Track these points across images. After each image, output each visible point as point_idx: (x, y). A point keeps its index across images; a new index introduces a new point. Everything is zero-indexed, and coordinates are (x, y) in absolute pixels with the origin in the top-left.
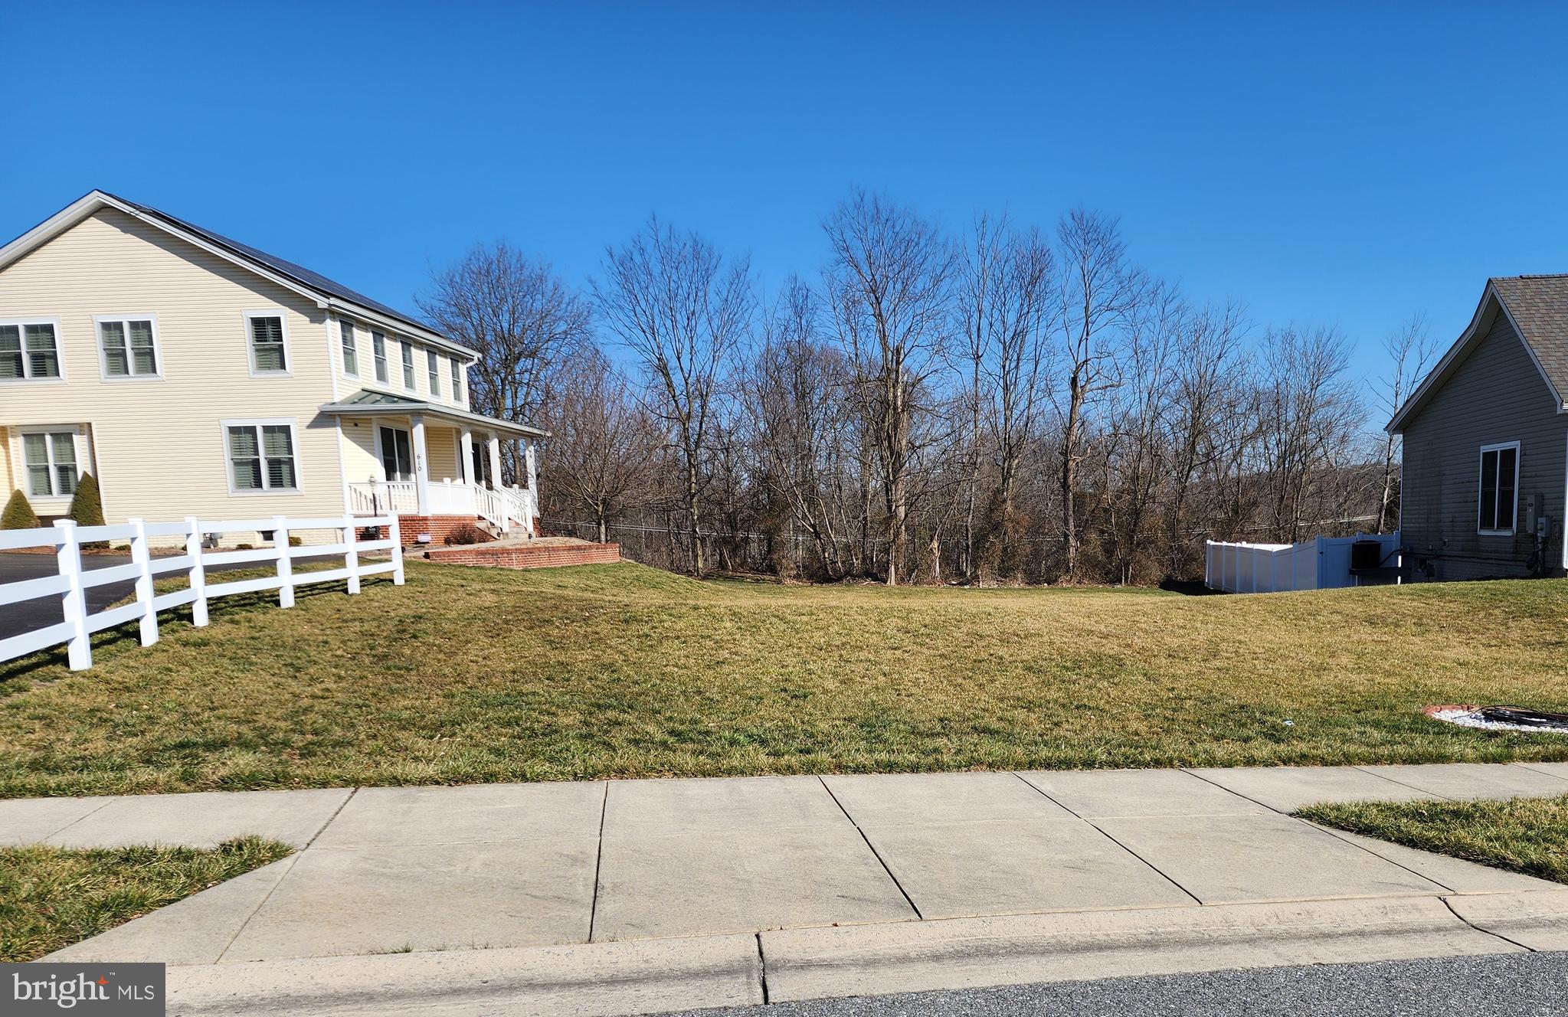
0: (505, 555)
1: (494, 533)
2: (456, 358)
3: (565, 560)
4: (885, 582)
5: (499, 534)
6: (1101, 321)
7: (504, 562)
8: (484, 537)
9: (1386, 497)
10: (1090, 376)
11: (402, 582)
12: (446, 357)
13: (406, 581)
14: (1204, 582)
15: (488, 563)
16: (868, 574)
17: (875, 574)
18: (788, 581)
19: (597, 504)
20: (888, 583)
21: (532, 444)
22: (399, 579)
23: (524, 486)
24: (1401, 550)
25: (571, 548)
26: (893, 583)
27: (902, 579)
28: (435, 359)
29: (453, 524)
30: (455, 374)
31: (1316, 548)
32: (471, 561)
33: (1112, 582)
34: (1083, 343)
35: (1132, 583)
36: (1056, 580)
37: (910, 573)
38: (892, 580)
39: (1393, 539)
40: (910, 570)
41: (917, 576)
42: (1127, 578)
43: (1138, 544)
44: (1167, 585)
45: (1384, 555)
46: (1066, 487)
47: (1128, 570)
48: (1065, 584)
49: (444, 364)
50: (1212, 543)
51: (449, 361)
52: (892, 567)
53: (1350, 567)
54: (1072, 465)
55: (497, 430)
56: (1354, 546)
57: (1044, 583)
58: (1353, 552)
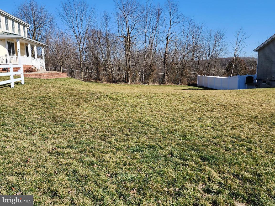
0: (42, 75)
1: (36, 69)
2: (25, 26)
3: (56, 77)
4: (128, 83)
5: (38, 70)
6: (173, 25)
7: (42, 77)
8: (34, 71)
9: (233, 66)
10: (171, 38)
11: (24, 84)
12: (22, 25)
13: (25, 83)
14: (197, 84)
15: (38, 77)
16: (123, 81)
17: (125, 81)
18: (105, 83)
19: (60, 63)
21: (44, 48)
22: (23, 83)
23: (42, 58)
24: (257, 79)
25: (57, 74)
26: (130, 83)
27: (132, 83)
28: (20, 26)
29: (27, 67)
30: (24, 30)
31: (238, 78)
32: (34, 77)
33: (177, 84)
34: (170, 30)
35: (181, 84)
36: (165, 83)
38: (129, 83)
39: (255, 76)
40: (134, 80)
41: (135, 82)
42: (180, 83)
43: (183, 75)
44: (189, 85)
45: (254, 80)
46: (165, 62)
47: (181, 81)
48: (167, 84)
49: (22, 27)
50: (199, 76)
51: (23, 26)
52: (129, 80)
53: (245, 82)
54: (166, 57)
55: (36, 44)
56: (247, 77)
57: (162, 84)
58: (246, 79)
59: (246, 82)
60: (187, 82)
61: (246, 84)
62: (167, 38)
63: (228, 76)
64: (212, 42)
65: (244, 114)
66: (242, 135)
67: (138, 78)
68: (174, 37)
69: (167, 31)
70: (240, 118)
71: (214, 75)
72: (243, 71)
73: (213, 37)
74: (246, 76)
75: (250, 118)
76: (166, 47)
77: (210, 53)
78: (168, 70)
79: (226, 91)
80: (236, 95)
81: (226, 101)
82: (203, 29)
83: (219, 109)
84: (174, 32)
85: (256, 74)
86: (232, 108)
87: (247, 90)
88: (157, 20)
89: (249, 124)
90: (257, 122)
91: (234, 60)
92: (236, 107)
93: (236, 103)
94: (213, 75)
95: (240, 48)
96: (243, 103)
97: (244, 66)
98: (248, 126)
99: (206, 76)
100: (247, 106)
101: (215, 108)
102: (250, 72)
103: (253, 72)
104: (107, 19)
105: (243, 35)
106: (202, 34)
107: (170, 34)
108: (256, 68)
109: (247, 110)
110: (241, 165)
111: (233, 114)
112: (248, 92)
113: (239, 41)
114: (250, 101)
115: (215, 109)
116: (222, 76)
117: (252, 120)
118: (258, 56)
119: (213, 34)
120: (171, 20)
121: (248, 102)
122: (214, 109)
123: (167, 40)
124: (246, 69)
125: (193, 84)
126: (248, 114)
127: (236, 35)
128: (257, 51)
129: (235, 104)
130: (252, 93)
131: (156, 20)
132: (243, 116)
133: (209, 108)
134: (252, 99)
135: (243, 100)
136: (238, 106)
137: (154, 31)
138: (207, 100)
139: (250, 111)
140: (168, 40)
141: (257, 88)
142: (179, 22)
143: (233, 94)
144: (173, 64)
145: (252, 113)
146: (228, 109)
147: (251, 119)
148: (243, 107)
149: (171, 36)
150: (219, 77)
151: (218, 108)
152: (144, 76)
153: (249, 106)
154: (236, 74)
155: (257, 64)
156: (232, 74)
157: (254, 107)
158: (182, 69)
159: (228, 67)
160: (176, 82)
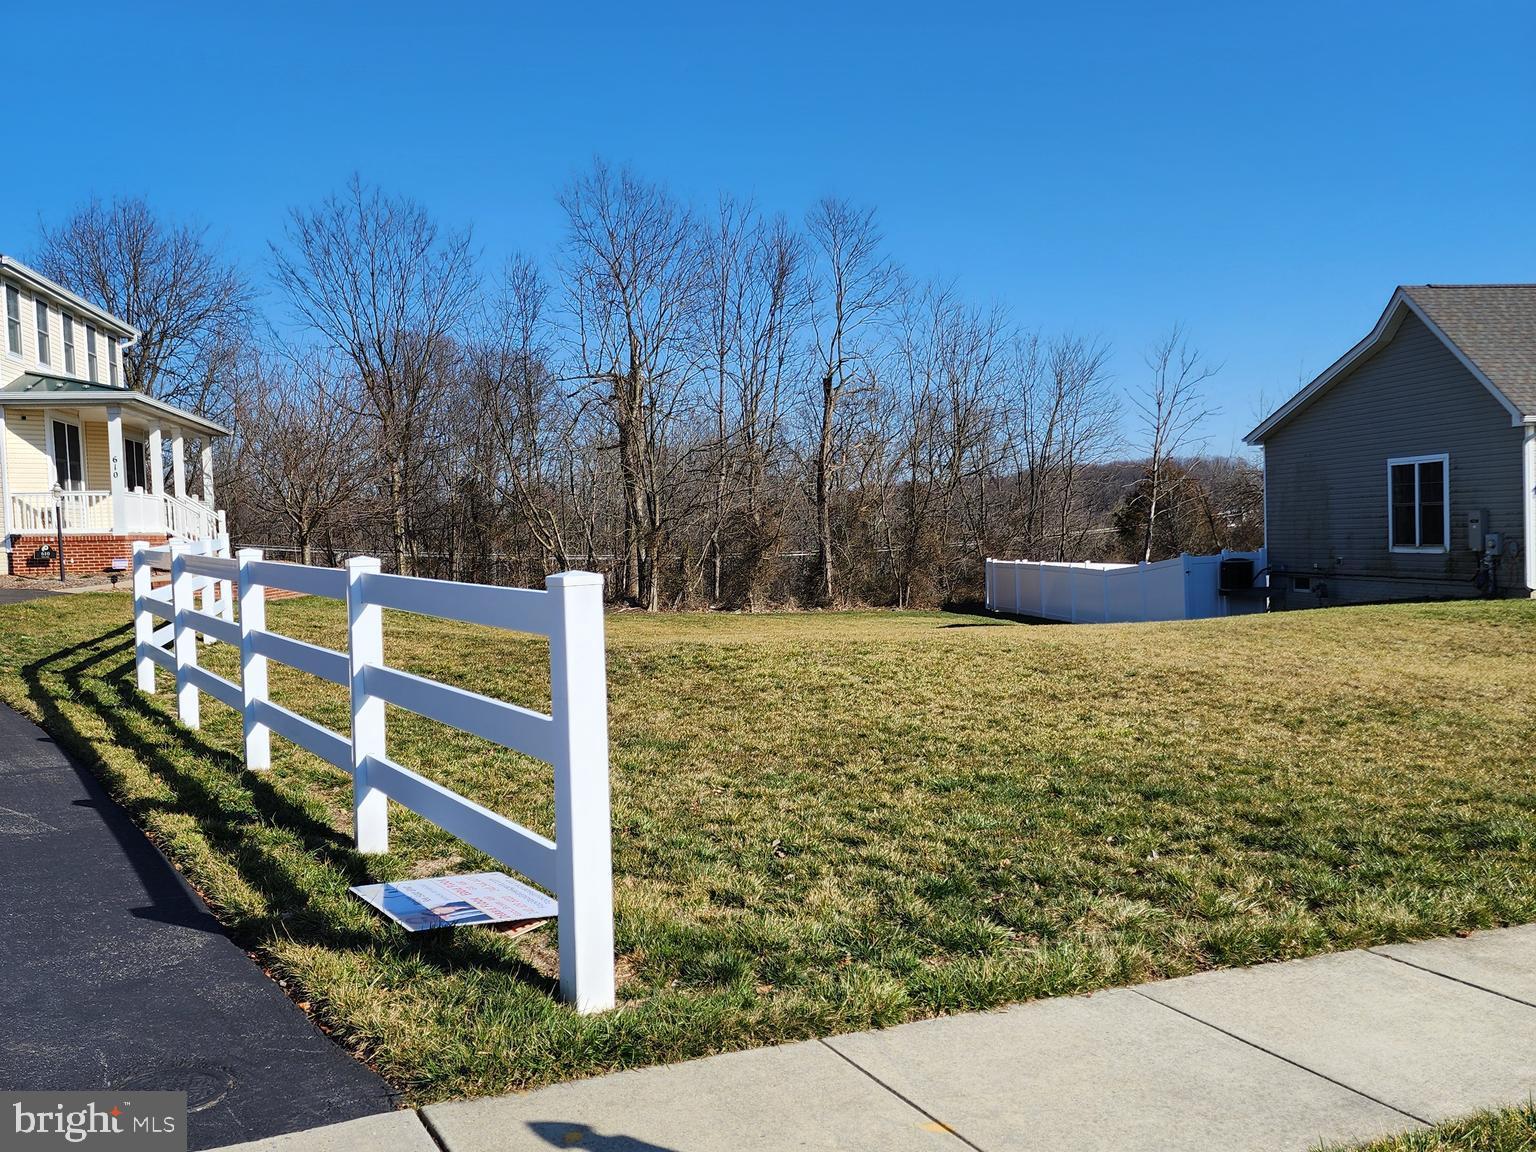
2: (114, 336)
4: (647, 609)
6: (854, 319)
9: (1153, 512)
10: (844, 378)
12: (104, 335)
19: (300, 519)
20: (650, 609)
21: (209, 442)
24: (1268, 568)
26: (655, 610)
27: (665, 604)
28: (94, 336)
30: (112, 355)
31: (1180, 566)
33: (889, 604)
34: (836, 342)
35: (911, 606)
36: (829, 604)
37: (673, 598)
38: (654, 608)
39: (1259, 556)
40: (674, 593)
41: (683, 600)
42: (904, 600)
43: (917, 562)
44: (948, 607)
45: (1255, 574)
46: (821, 499)
47: (906, 591)
48: (840, 607)
49: (101, 342)
50: (995, 561)
51: (107, 339)
52: (654, 591)
53: (1219, 587)
54: (827, 475)
55: (182, 426)
56: (1223, 564)
57: (817, 606)
58: (1222, 571)
59: (1222, 586)
60: (937, 596)
61: (1222, 593)
62: (827, 382)
63: (1132, 560)
64: (1043, 396)
65: (1237, 702)
66: (1241, 754)
67: (696, 582)
68: (862, 373)
69: (826, 348)
70: (1223, 712)
71: (1062, 554)
72: (1201, 530)
73: (1048, 371)
74: (1219, 558)
75: (1258, 712)
76: (825, 423)
77: (1039, 448)
78: (838, 535)
79: (1141, 627)
80: (1193, 643)
81: (1158, 662)
82: (1001, 335)
83: (1141, 690)
84: (861, 350)
85: (1262, 545)
86: (1186, 685)
87: (1231, 621)
88: (776, 299)
89: (1258, 727)
90: (1285, 721)
91: (1156, 482)
92: (1202, 680)
93: (1197, 668)
94: (1062, 558)
95: (1180, 422)
96: (1225, 667)
97: (1200, 508)
98: (1257, 732)
99: (1025, 562)
100: (1242, 677)
101: (1124, 685)
102: (1235, 534)
103: (1245, 537)
104: (528, 294)
105: (1188, 359)
106: (994, 363)
107: (840, 362)
108: (1258, 516)
109: (1245, 690)
110: (1250, 802)
111: (1197, 703)
112: (1239, 628)
113: (1169, 390)
114: (1250, 659)
115: (1128, 690)
116: (1101, 561)
117: (1267, 716)
118: (1263, 460)
119: (1044, 354)
120: (840, 295)
121: (1243, 663)
122: (1123, 689)
123: (827, 391)
124: (1211, 522)
125: (968, 603)
126: (1250, 701)
127: (1157, 362)
128: (1257, 442)
129: (1197, 672)
130: (1256, 629)
131: (770, 300)
132: (1234, 707)
133: (1102, 686)
134: (1257, 653)
135: (1224, 657)
136: (1207, 677)
137: (761, 349)
138: (1082, 661)
139: (1256, 693)
140: (833, 392)
141: (1273, 608)
142: (880, 305)
143: (1176, 635)
144: (864, 509)
145: (1263, 697)
146: (1172, 689)
147: (1264, 714)
148: (1229, 680)
149: (846, 370)
150: (1089, 565)
151: (1135, 686)
152: (718, 570)
153: (1249, 678)
154: (1167, 549)
155: (1265, 497)
156: (1149, 551)
157: (1271, 679)
158: (910, 534)
159: (1128, 516)
160: (886, 594)
